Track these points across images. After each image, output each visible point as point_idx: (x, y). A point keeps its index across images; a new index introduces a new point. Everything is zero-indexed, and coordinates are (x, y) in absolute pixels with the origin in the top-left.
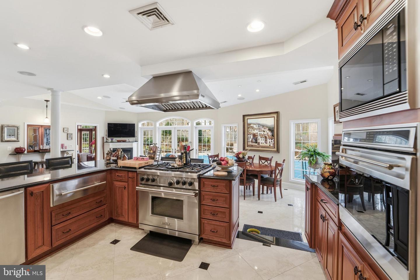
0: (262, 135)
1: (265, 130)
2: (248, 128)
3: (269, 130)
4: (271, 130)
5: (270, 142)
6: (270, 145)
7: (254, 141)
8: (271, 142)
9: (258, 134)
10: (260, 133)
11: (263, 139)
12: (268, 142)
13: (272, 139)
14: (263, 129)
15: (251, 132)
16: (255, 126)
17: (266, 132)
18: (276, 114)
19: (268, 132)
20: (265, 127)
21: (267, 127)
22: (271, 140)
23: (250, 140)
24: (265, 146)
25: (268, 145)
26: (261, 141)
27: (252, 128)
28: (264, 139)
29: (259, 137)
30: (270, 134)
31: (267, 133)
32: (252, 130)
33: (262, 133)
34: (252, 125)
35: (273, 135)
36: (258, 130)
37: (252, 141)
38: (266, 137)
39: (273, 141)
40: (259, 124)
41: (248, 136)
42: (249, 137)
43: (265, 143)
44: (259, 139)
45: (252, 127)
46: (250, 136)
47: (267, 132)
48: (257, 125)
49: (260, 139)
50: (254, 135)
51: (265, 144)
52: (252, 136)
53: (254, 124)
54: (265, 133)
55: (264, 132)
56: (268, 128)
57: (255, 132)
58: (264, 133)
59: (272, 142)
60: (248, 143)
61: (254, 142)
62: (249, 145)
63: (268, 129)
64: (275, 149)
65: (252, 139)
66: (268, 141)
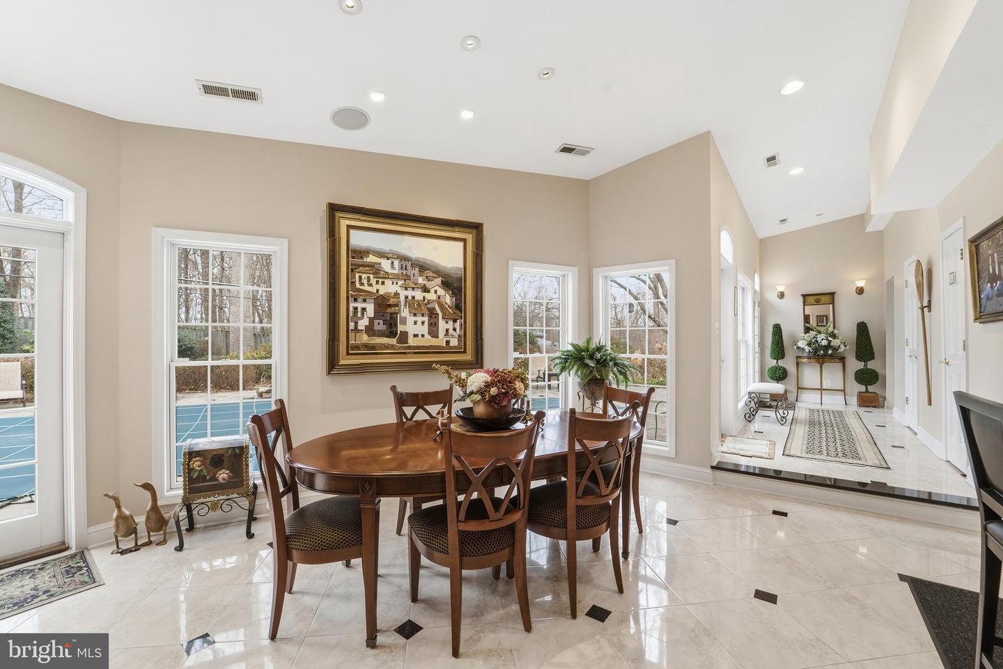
0: (419, 305)
1: (428, 285)
2: (352, 269)
3: (446, 285)
4: (452, 284)
5: (447, 330)
6: (448, 342)
7: (380, 326)
8: (451, 331)
9: (402, 299)
10: (410, 293)
11: (419, 319)
12: (441, 333)
13: (455, 321)
14: (421, 280)
15: (366, 288)
16: (385, 265)
17: (432, 291)
18: (474, 232)
19: (441, 292)
20: (430, 274)
21: (438, 272)
22: (451, 323)
23: (363, 323)
24: (428, 347)
25: (441, 341)
26: (414, 326)
27: (375, 270)
28: (426, 319)
29: (405, 312)
30: (448, 300)
31: (439, 297)
32: (373, 281)
33: (419, 295)
34: (371, 259)
35: (458, 307)
36: (401, 283)
37: (370, 330)
38: (432, 314)
39: (457, 325)
40: (403, 258)
41: (352, 305)
42: (356, 309)
43: (429, 333)
44: (404, 321)
45: (371, 265)
46: (360, 305)
47: (436, 292)
48: (396, 263)
49: (411, 319)
50: (384, 305)
51: (428, 341)
52: (370, 308)
53: (382, 255)
54: (431, 296)
55: (426, 290)
56: (439, 280)
57: (389, 288)
58: (426, 294)
59: (455, 330)
60: (352, 335)
61: (381, 334)
62: (357, 347)
63: (442, 282)
64: (468, 357)
65: (371, 320)
66: (442, 326)
